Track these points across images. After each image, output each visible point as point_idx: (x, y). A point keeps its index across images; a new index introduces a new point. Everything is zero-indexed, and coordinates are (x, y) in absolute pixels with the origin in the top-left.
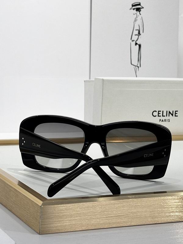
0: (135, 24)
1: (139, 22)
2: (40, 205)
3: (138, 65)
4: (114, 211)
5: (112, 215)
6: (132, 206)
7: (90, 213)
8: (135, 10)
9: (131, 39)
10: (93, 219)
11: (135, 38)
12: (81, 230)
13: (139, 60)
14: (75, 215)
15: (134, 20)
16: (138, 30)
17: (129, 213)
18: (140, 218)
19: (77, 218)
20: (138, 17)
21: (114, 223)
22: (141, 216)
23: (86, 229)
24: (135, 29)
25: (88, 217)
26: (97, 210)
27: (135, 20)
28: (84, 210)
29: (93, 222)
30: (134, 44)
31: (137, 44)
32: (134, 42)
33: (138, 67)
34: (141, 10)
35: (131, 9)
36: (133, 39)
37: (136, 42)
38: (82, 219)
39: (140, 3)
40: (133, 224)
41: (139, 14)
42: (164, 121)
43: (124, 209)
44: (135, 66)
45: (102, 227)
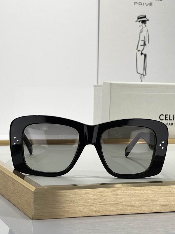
0: (141, 36)
1: (144, 33)
2: (33, 191)
3: (143, 73)
4: (107, 198)
5: (105, 203)
6: (126, 194)
7: (83, 200)
8: (141, 22)
9: (137, 49)
10: (87, 206)
11: (140, 48)
12: (74, 216)
13: (145, 68)
14: (68, 201)
15: (139, 31)
16: (144, 41)
17: (123, 201)
18: (134, 207)
19: (71, 205)
20: (143, 28)
21: (107, 211)
22: (135, 205)
23: (79, 216)
24: (141, 39)
25: (81, 204)
26: (90, 197)
27: (141, 32)
28: (77, 197)
29: (86, 209)
30: (140, 54)
31: (143, 54)
32: (140, 52)
33: (144, 75)
34: (146, 23)
35: (136, 21)
36: (138, 49)
37: (141, 52)
38: (75, 206)
39: (145, 16)
40: (127, 212)
41: (145, 27)
42: (171, 124)
43: (118, 197)
44: (141, 74)
45: (95, 215)
